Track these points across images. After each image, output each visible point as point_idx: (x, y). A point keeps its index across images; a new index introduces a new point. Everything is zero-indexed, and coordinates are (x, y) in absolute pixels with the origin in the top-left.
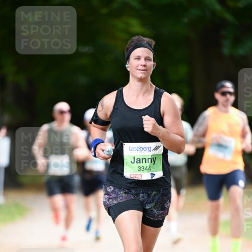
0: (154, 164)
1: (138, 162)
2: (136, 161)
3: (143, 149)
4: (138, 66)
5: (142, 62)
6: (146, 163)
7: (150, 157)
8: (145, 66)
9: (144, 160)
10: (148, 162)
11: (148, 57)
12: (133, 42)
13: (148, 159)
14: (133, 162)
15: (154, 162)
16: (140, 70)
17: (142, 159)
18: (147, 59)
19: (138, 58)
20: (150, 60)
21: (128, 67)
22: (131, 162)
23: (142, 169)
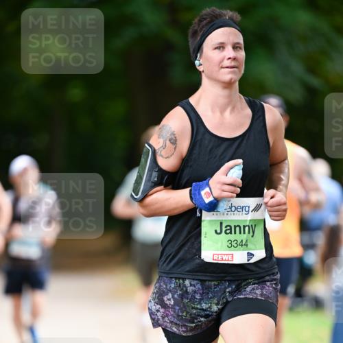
0: (252, 236)
1: (228, 232)
2: (224, 229)
3: (236, 209)
4: (222, 61)
5: (229, 52)
6: (240, 233)
7: (248, 224)
8: (235, 59)
9: (238, 229)
10: (244, 233)
11: (238, 43)
12: (205, 19)
13: (244, 227)
14: (219, 231)
15: (253, 232)
16: (227, 67)
17: (235, 227)
18: (235, 47)
20: (240, 48)
21: (201, 65)
22: (216, 231)
23: (233, 244)
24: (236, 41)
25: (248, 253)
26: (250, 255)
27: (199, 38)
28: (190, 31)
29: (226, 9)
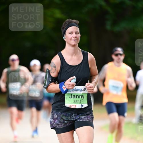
0: (83, 99)
2: (73, 97)
3: (77, 90)
4: (72, 38)
5: (74, 35)
6: (78, 98)
8: (76, 37)
9: (77, 96)
10: (80, 98)
13: (80, 96)
14: (71, 97)
15: (83, 98)
16: (73, 40)
18: (76, 33)
19: (71, 33)
20: (78, 33)
21: (65, 39)
22: (70, 97)
23: (76, 101)
24: (76, 31)
25: (81, 105)
26: (82, 106)
27: (64, 30)
28: (62, 27)
29: (74, 19)
